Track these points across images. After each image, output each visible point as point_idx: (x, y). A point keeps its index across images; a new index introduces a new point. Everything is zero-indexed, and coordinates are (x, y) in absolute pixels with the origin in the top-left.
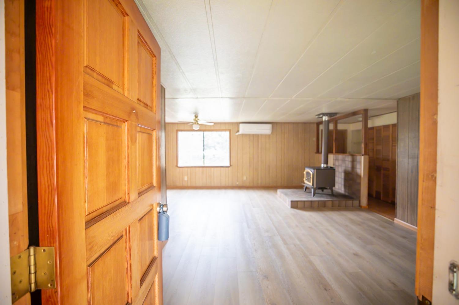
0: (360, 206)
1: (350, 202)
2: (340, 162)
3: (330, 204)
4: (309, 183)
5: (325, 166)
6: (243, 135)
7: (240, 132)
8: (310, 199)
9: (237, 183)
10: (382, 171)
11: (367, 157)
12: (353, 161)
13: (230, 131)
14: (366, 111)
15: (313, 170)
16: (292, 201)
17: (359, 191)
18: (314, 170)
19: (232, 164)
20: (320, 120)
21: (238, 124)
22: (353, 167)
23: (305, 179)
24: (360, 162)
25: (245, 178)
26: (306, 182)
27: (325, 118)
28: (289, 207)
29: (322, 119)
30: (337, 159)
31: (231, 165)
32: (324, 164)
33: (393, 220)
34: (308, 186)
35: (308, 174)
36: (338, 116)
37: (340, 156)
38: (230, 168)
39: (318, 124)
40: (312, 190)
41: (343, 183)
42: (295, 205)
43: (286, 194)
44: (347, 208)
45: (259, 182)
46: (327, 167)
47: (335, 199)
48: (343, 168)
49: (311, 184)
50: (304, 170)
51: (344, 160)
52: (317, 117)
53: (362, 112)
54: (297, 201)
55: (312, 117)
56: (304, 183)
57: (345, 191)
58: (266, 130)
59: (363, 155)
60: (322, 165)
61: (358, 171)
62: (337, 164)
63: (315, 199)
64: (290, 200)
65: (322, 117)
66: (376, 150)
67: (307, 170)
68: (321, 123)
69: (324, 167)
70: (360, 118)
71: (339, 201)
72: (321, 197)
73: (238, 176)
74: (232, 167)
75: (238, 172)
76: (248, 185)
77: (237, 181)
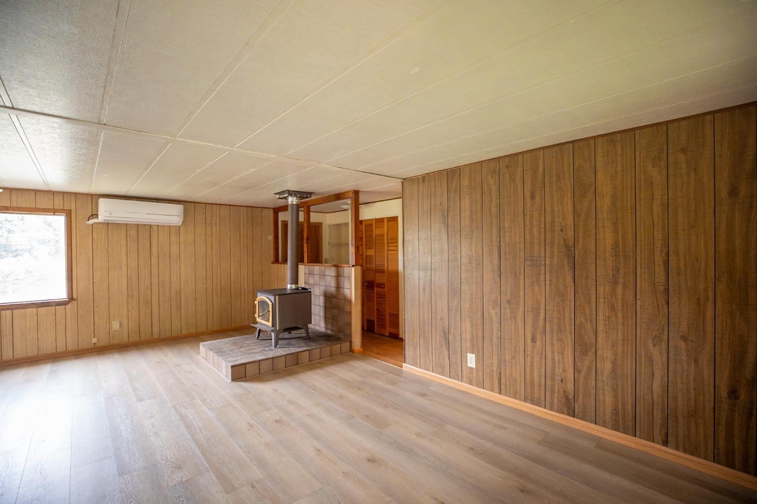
0: (351, 350)
1: (336, 347)
2: (317, 277)
3: (305, 357)
4: (265, 323)
5: (294, 286)
6: (107, 224)
7: (101, 218)
8: (271, 354)
9: (94, 340)
10: (375, 289)
11: (359, 268)
12: (338, 276)
13: (69, 214)
14: (356, 193)
15: (272, 298)
16: (232, 367)
17: (349, 324)
18: (275, 296)
19: (75, 296)
20: (282, 203)
21: (94, 198)
22: (338, 287)
23: (256, 315)
24: (350, 277)
25: (115, 326)
26: (259, 320)
27: (292, 200)
28: (229, 380)
29: (288, 202)
30: (311, 274)
31: (71, 298)
32: (291, 284)
33: (401, 367)
34: (263, 328)
35: (263, 303)
36: (313, 197)
37: (317, 268)
38: (68, 307)
39: (277, 211)
40: (273, 335)
41: (322, 314)
42: (240, 373)
43: (219, 352)
44: (334, 359)
45: (156, 329)
46: (298, 289)
47: (313, 345)
48: (322, 288)
49: (270, 324)
50: (255, 297)
51: (323, 275)
52: (277, 196)
53: (351, 195)
54: (245, 364)
55: (266, 196)
56: (256, 323)
57: (326, 328)
58: (172, 215)
59: (353, 266)
60: (289, 286)
61: (347, 292)
62: (311, 281)
63: (280, 352)
64: (230, 365)
65: (286, 198)
66: (366, 256)
67: (261, 297)
68: (285, 208)
69: (292, 289)
70: (347, 204)
71: (320, 348)
72: (289, 345)
73: (96, 322)
74: (75, 302)
75: (95, 313)
76: (126, 340)
77: (93, 334)
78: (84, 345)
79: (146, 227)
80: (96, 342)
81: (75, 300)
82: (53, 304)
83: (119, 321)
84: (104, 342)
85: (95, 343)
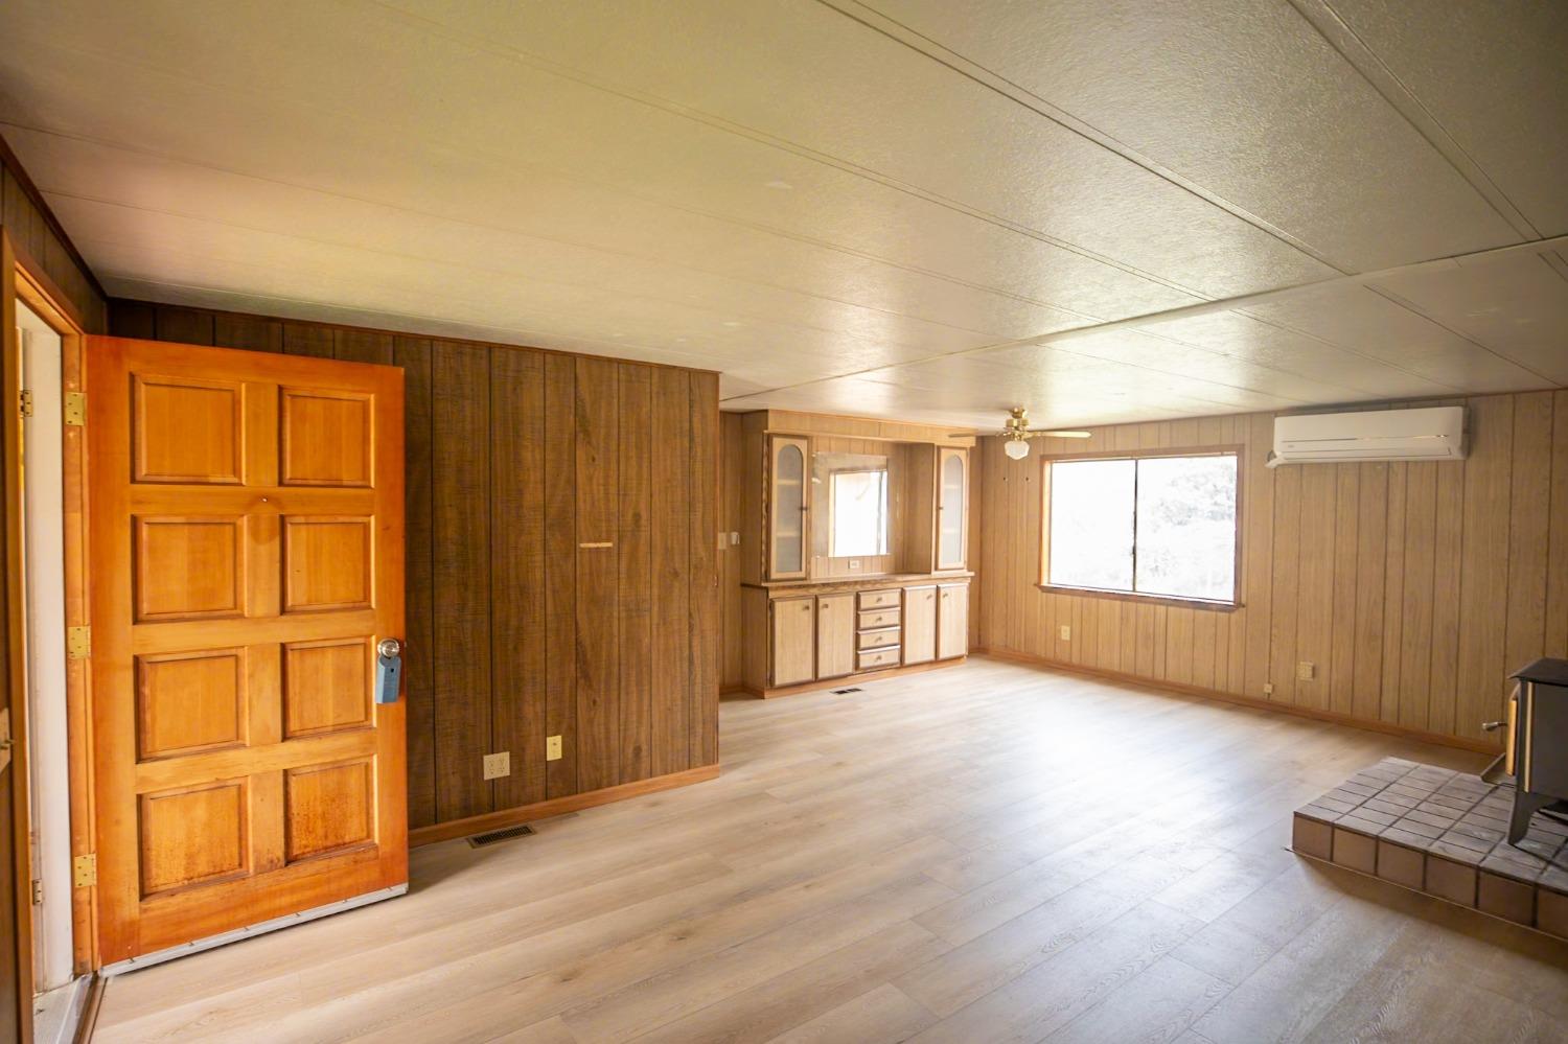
6: (1299, 467)
7: (1282, 456)
9: (1268, 688)
13: (1241, 452)
16: (1298, 817)
19: (1244, 600)
21: (1272, 417)
25: (1305, 672)
31: (1239, 603)
38: (1233, 616)
54: (1332, 827)
73: (1273, 653)
74: (1244, 609)
75: (1273, 638)
76: (1324, 707)
77: (1267, 676)
78: (1252, 692)
79: (1379, 467)
80: (1270, 691)
81: (1244, 606)
82: (1214, 607)
83: (1311, 664)
84: (1284, 696)
85: (1269, 694)
